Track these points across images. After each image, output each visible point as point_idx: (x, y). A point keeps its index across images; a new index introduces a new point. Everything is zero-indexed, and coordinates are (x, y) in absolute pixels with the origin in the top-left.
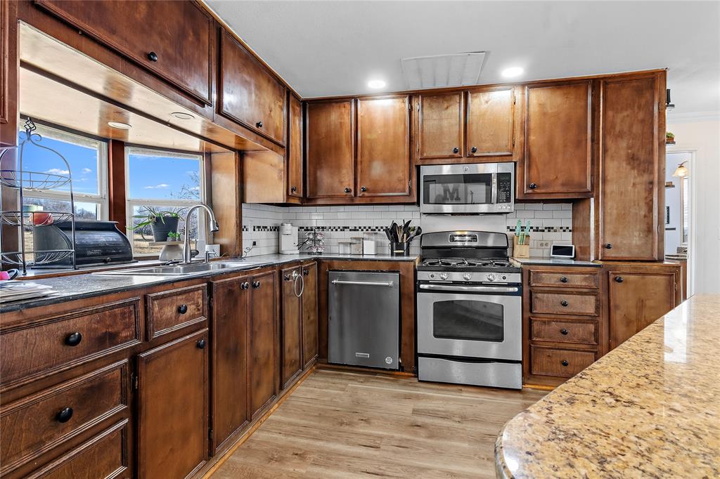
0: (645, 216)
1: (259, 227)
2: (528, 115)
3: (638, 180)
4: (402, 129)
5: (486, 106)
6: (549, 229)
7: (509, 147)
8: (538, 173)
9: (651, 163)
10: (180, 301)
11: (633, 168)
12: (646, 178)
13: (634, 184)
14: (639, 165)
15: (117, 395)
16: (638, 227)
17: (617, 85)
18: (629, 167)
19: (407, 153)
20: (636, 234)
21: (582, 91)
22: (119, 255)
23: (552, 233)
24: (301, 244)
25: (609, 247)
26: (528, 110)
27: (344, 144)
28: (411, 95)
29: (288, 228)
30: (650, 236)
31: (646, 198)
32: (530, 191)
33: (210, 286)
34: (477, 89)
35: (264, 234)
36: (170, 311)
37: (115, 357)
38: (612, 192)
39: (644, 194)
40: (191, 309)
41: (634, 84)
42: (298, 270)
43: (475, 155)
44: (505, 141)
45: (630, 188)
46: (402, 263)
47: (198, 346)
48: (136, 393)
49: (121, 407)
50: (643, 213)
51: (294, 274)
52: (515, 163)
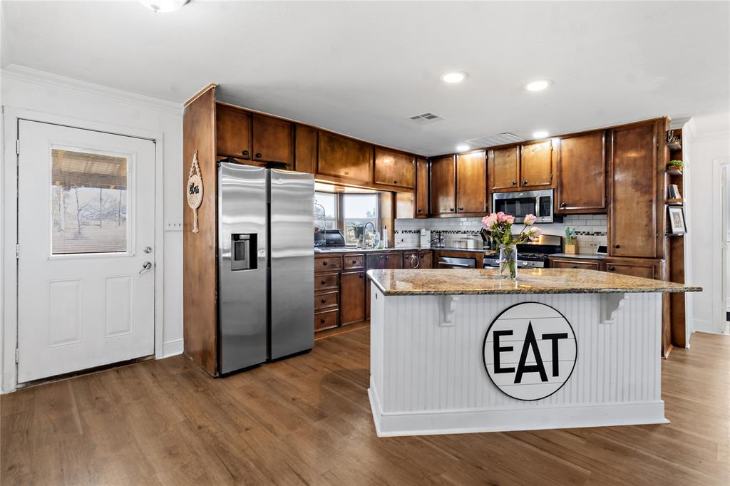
0: (646, 225)
1: (406, 231)
2: (561, 158)
3: (641, 199)
4: (482, 171)
5: (533, 153)
6: (598, 233)
7: (549, 179)
8: (568, 196)
9: (651, 186)
10: (354, 259)
11: (637, 190)
12: (647, 197)
13: (638, 202)
14: (641, 188)
15: (335, 283)
16: (641, 233)
17: (625, 132)
18: (633, 190)
19: (485, 186)
20: (640, 238)
21: (598, 139)
22: (339, 243)
23: (600, 237)
24: (432, 242)
25: (618, 247)
26: (561, 155)
27: (450, 182)
28: (487, 150)
29: (423, 231)
30: (650, 240)
31: (647, 212)
32: (562, 208)
33: (365, 255)
34: (527, 143)
35: (409, 235)
36: (350, 262)
37: (335, 272)
38: (621, 208)
39: (645, 209)
40: (358, 263)
41: (638, 130)
42: (415, 255)
43: (527, 185)
44: (546, 176)
45: (634, 205)
46: (477, 254)
47: (360, 277)
48: (340, 284)
49: (336, 287)
50: (644, 223)
51: (413, 256)
52: (554, 190)
